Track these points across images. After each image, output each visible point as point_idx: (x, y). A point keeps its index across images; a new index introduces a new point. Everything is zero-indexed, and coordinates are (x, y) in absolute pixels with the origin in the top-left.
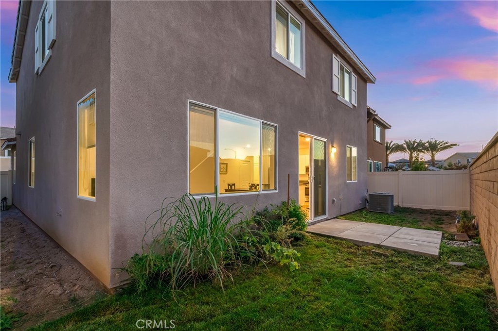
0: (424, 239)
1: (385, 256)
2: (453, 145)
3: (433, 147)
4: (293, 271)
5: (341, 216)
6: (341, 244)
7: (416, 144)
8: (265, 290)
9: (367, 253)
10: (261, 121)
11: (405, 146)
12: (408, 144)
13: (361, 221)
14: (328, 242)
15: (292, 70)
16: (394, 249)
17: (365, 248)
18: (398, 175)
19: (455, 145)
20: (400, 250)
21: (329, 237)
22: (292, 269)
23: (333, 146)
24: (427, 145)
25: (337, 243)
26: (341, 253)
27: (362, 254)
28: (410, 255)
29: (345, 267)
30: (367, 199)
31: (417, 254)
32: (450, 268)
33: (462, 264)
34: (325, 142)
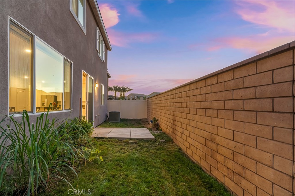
0: (144, 132)
1: (135, 143)
2: (131, 89)
3: (124, 90)
4: (101, 163)
5: (99, 125)
6: (112, 141)
7: (118, 88)
8: (93, 181)
9: (127, 143)
10: (64, 56)
11: (113, 88)
12: (114, 87)
13: (110, 127)
14: (104, 141)
15: (80, 27)
16: (138, 139)
17: (125, 141)
18: (120, 102)
19: (132, 89)
20: (140, 139)
21: (103, 138)
22: (99, 162)
23: (96, 83)
24: (122, 88)
25: (109, 141)
26: (115, 146)
27: (125, 144)
28: (145, 140)
29: (123, 153)
30: (107, 115)
31: (147, 139)
32: (161, 143)
33: (164, 140)
34: (93, 80)
